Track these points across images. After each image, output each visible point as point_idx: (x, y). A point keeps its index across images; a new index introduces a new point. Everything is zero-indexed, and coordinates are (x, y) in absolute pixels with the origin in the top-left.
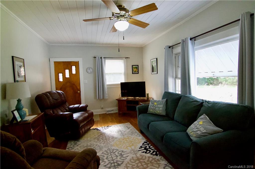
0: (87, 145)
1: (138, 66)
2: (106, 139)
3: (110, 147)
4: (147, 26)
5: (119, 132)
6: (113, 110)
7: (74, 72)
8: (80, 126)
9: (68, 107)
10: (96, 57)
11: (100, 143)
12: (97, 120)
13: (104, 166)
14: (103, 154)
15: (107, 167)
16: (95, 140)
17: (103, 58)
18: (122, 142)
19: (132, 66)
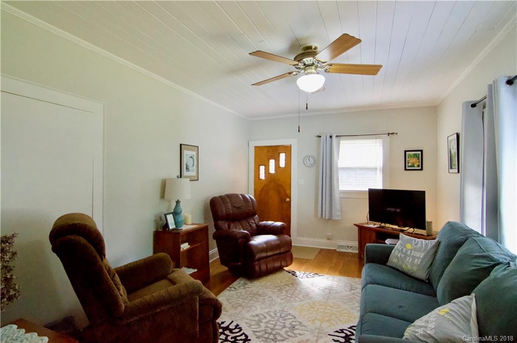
0: (258, 292)
1: (422, 151)
2: (292, 295)
3: (287, 309)
4: (379, 70)
5: (325, 290)
6: (351, 247)
7: (282, 164)
8: (255, 257)
9: (256, 224)
10: (320, 137)
11: (278, 296)
12: (307, 258)
13: (252, 331)
14: (268, 314)
15: (255, 335)
16: (275, 289)
17: (334, 138)
18: (314, 308)
19: (405, 152)
